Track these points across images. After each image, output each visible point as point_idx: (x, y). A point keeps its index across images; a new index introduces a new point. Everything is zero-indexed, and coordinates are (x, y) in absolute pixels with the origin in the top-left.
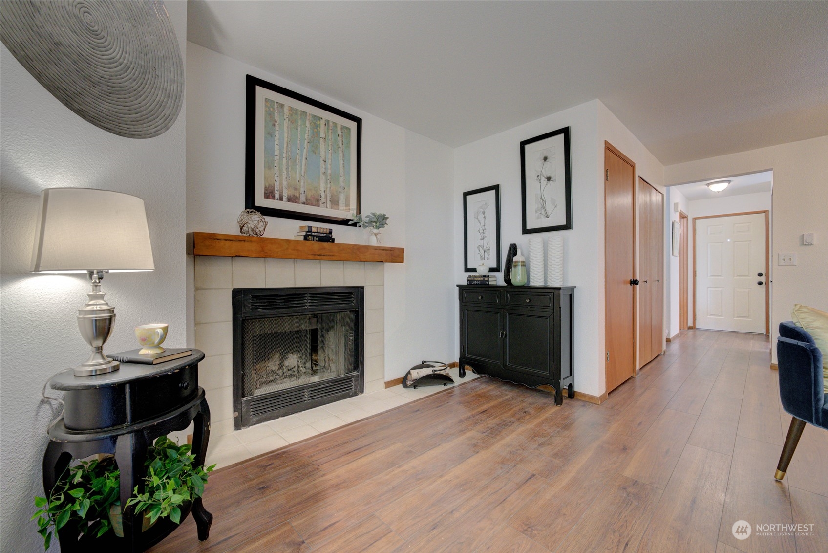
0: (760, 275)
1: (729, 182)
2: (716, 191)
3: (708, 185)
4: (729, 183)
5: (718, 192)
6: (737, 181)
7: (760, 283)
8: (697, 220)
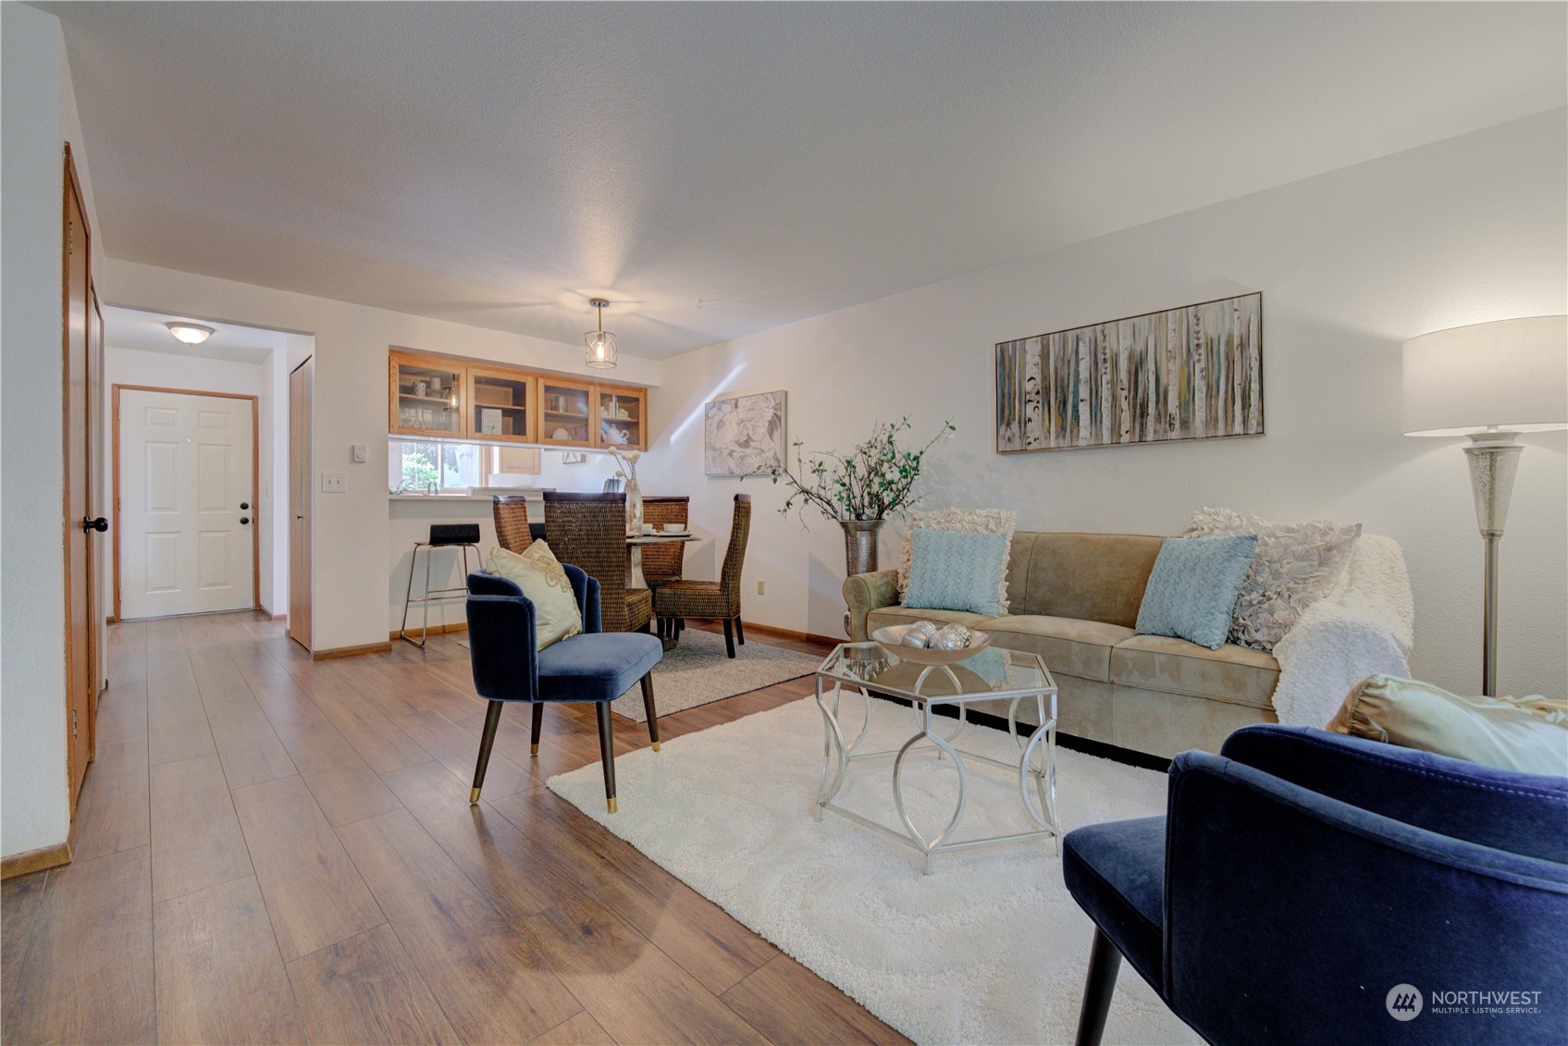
0: (244, 506)
1: (212, 331)
2: (185, 341)
3: (170, 325)
4: (211, 334)
5: (191, 344)
6: (227, 334)
7: (245, 521)
8: (122, 391)
